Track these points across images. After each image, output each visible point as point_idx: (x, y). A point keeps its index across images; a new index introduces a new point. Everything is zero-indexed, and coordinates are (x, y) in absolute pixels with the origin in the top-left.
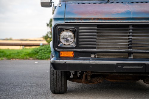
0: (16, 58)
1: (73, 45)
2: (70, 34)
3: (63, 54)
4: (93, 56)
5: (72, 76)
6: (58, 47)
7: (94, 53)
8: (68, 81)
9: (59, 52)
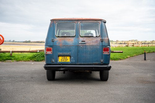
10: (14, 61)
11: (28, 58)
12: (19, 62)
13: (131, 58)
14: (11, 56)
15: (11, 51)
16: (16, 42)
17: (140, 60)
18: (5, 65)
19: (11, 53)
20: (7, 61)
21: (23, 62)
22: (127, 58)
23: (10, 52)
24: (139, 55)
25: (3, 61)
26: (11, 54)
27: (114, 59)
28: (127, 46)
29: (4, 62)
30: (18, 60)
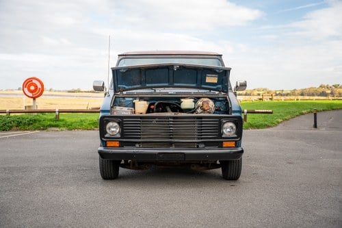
0: (78, 129)
1: (119, 136)
2: (116, 124)
3: (109, 144)
4: (137, 145)
5: (123, 162)
6: (104, 138)
7: (139, 143)
8: (120, 168)
9: (106, 142)
10: (64, 129)
11: (89, 124)
12: (73, 132)
13: (285, 122)
14: (57, 118)
15: (57, 110)
16: (55, 91)
17: (306, 128)
18: (47, 138)
19: (57, 113)
20: (49, 129)
21: (80, 132)
22: (278, 123)
23: (55, 112)
24: (297, 118)
25: (43, 129)
26: (57, 117)
27: (256, 126)
28: (260, 99)
29: (45, 131)
30: (70, 127)
